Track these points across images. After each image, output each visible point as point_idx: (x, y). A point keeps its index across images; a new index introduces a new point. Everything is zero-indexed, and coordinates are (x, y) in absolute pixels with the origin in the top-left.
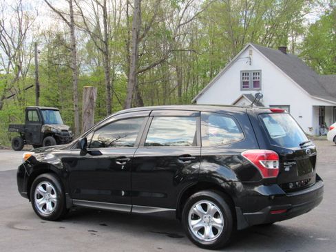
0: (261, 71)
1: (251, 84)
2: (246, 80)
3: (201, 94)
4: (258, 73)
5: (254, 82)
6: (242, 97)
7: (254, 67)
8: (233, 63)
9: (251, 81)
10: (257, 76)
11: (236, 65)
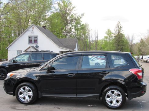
0: (37, 36)
1: (33, 42)
2: (31, 40)
3: (10, 46)
4: (36, 37)
5: (35, 41)
6: (30, 47)
7: (35, 34)
8: (25, 32)
9: (33, 40)
10: (36, 38)
11: (26, 33)
